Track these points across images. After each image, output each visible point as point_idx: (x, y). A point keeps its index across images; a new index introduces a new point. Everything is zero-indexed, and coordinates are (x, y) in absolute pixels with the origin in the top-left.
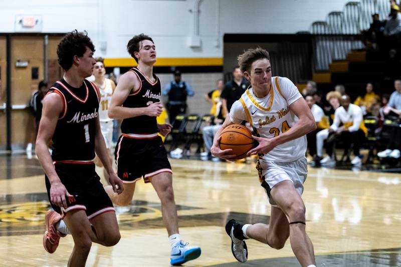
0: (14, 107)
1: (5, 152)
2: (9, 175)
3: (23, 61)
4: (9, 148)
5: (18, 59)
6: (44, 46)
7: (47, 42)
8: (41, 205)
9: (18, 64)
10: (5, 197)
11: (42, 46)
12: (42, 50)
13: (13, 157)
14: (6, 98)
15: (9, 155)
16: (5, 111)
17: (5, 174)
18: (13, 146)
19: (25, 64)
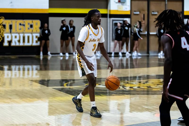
0: (151, 33)
1: (146, 55)
2: (148, 66)
3: (155, 12)
4: (148, 53)
5: (153, 10)
6: (165, 5)
7: (167, 3)
8: (160, 80)
9: (153, 13)
10: (146, 76)
11: (164, 4)
12: (164, 7)
13: (150, 57)
14: (147, 29)
15: (148, 56)
16: (146, 35)
17: (146, 65)
18: (150, 52)
19: (156, 13)
